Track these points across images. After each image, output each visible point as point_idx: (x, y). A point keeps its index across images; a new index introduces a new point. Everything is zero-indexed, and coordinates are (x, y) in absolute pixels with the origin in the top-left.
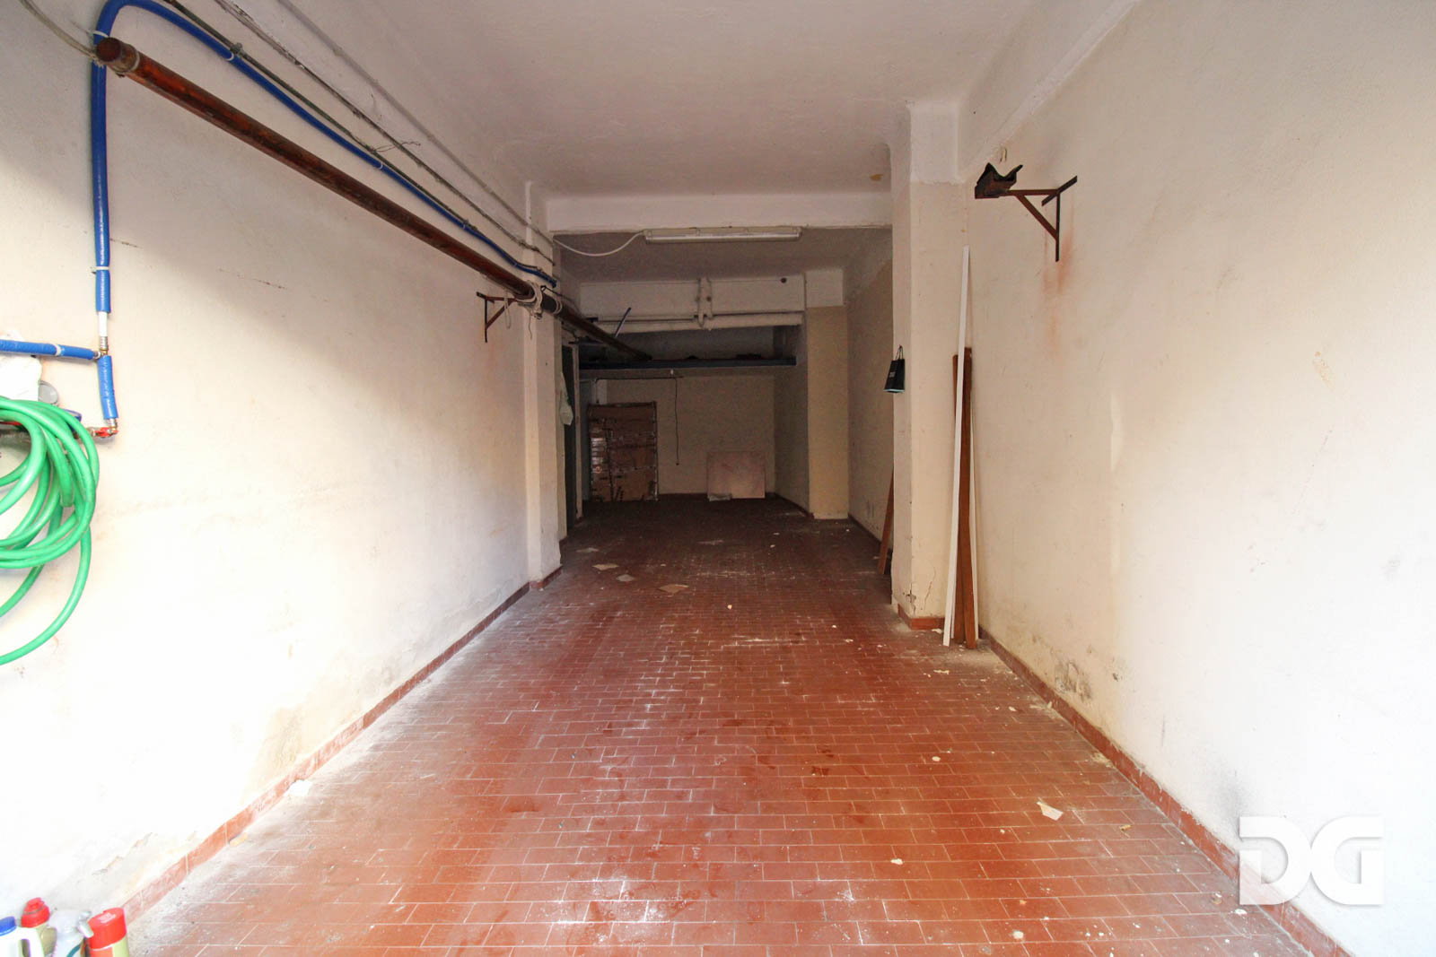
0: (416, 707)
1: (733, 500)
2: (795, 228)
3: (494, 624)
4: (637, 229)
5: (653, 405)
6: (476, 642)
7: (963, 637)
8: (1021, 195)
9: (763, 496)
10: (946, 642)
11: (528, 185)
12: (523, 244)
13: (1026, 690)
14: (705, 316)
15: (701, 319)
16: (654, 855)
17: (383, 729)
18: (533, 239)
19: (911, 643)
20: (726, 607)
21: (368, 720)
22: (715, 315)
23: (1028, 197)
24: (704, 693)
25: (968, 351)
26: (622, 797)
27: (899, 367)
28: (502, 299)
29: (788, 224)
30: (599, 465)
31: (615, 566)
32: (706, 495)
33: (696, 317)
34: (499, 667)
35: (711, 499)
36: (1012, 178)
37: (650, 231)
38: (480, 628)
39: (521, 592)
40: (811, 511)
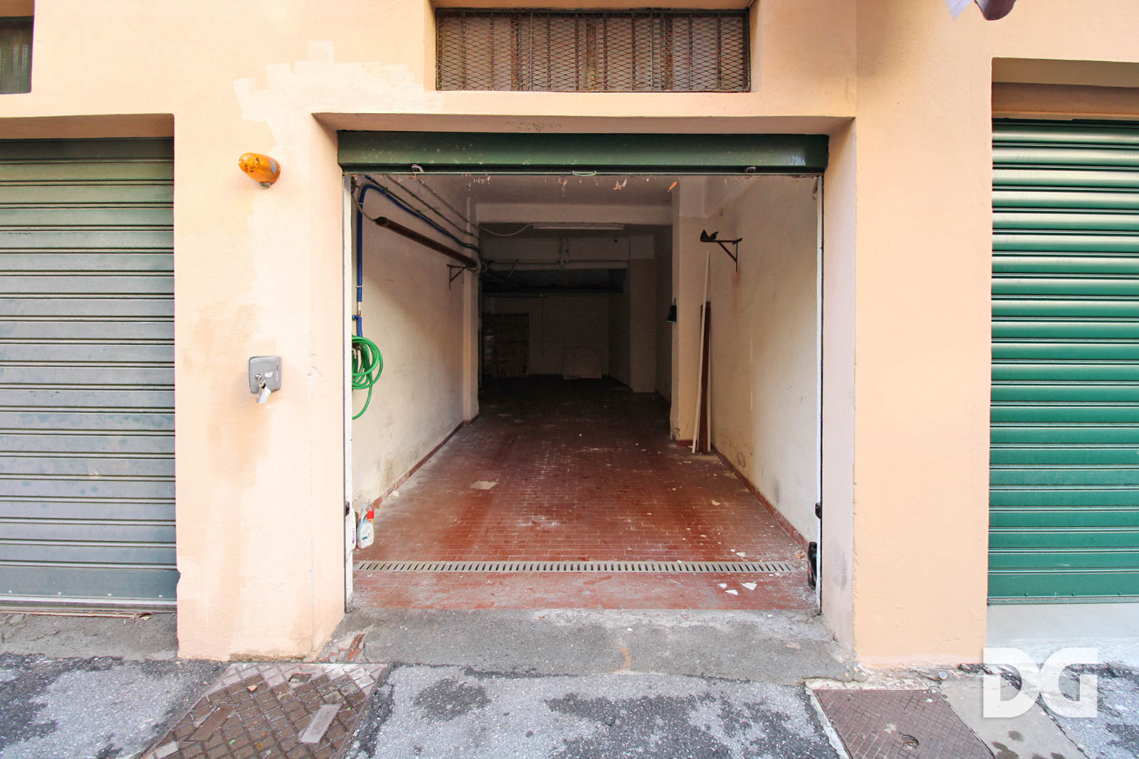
0: (429, 470)
1: (580, 380)
2: (621, 224)
3: (451, 440)
4: (529, 222)
5: (527, 315)
6: (445, 448)
7: (702, 448)
8: (720, 242)
9: (601, 377)
10: (693, 451)
11: (469, 199)
12: (465, 232)
13: (725, 469)
14: (564, 261)
15: (562, 263)
16: (554, 511)
17: (418, 477)
18: (471, 230)
19: (675, 451)
20: (578, 435)
21: (411, 473)
22: (570, 261)
23: (723, 243)
24: (569, 468)
25: (708, 304)
26: (537, 498)
27: (674, 309)
28: (459, 267)
29: (616, 222)
30: (489, 354)
31: (510, 415)
32: (561, 376)
33: (559, 262)
34: (463, 458)
35: (565, 378)
36: (714, 236)
37: (536, 223)
38: (445, 442)
39: (460, 427)
40: (631, 386)
